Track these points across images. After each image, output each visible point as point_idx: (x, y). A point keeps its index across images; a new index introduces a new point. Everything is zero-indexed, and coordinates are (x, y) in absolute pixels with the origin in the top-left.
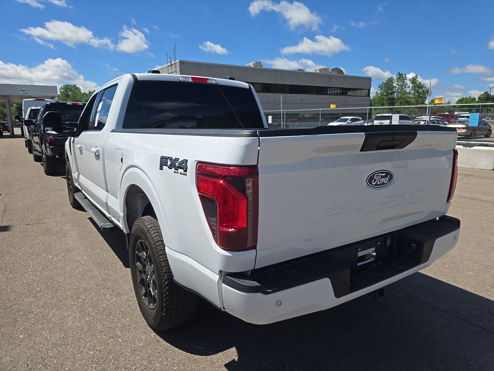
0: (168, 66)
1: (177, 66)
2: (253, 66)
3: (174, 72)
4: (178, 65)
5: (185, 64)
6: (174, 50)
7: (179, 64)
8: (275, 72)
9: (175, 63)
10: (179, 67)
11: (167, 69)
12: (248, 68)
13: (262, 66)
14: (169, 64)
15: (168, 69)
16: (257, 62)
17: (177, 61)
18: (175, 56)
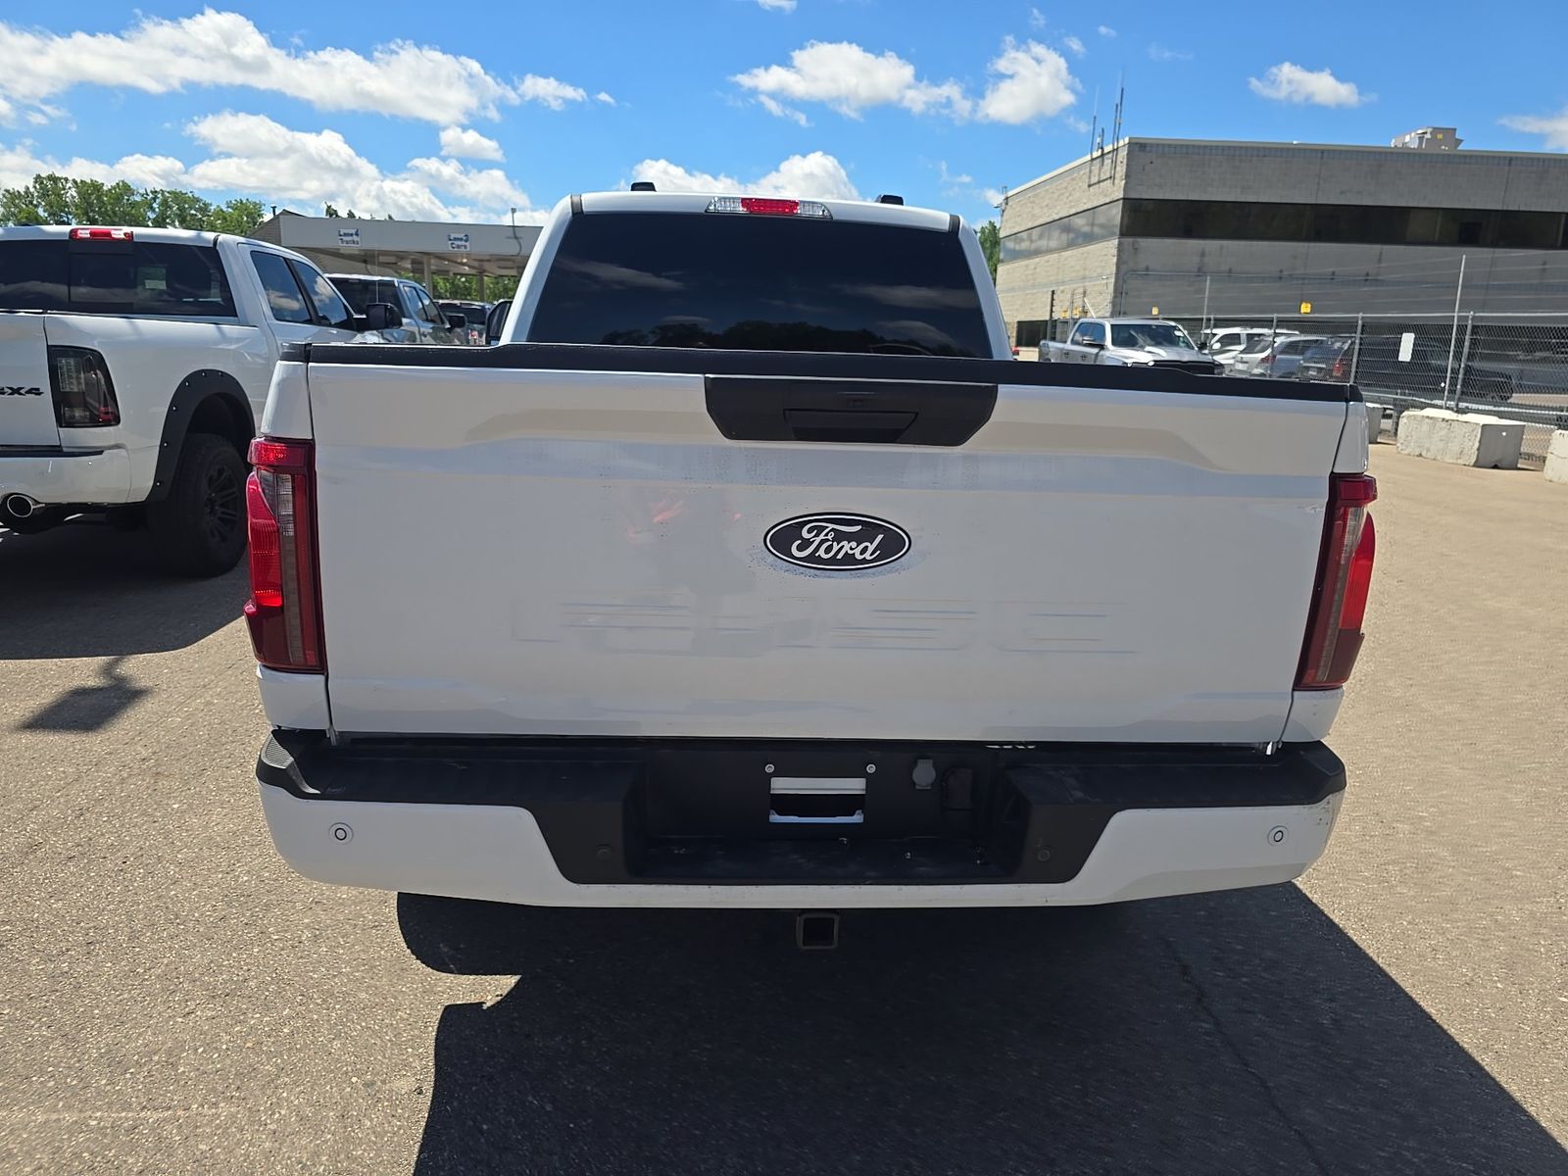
0: (1092, 160)
1: (1120, 159)
2: (1414, 145)
3: (1107, 179)
4: (1123, 154)
5: (1148, 149)
6: (1119, 107)
7: (1126, 153)
8: (1510, 164)
9: (1114, 150)
10: (1125, 161)
11: (1088, 170)
12: (1397, 153)
13: (1460, 141)
14: (1096, 154)
15: (1090, 172)
16: (1436, 130)
17: (1121, 143)
18: (1118, 125)
